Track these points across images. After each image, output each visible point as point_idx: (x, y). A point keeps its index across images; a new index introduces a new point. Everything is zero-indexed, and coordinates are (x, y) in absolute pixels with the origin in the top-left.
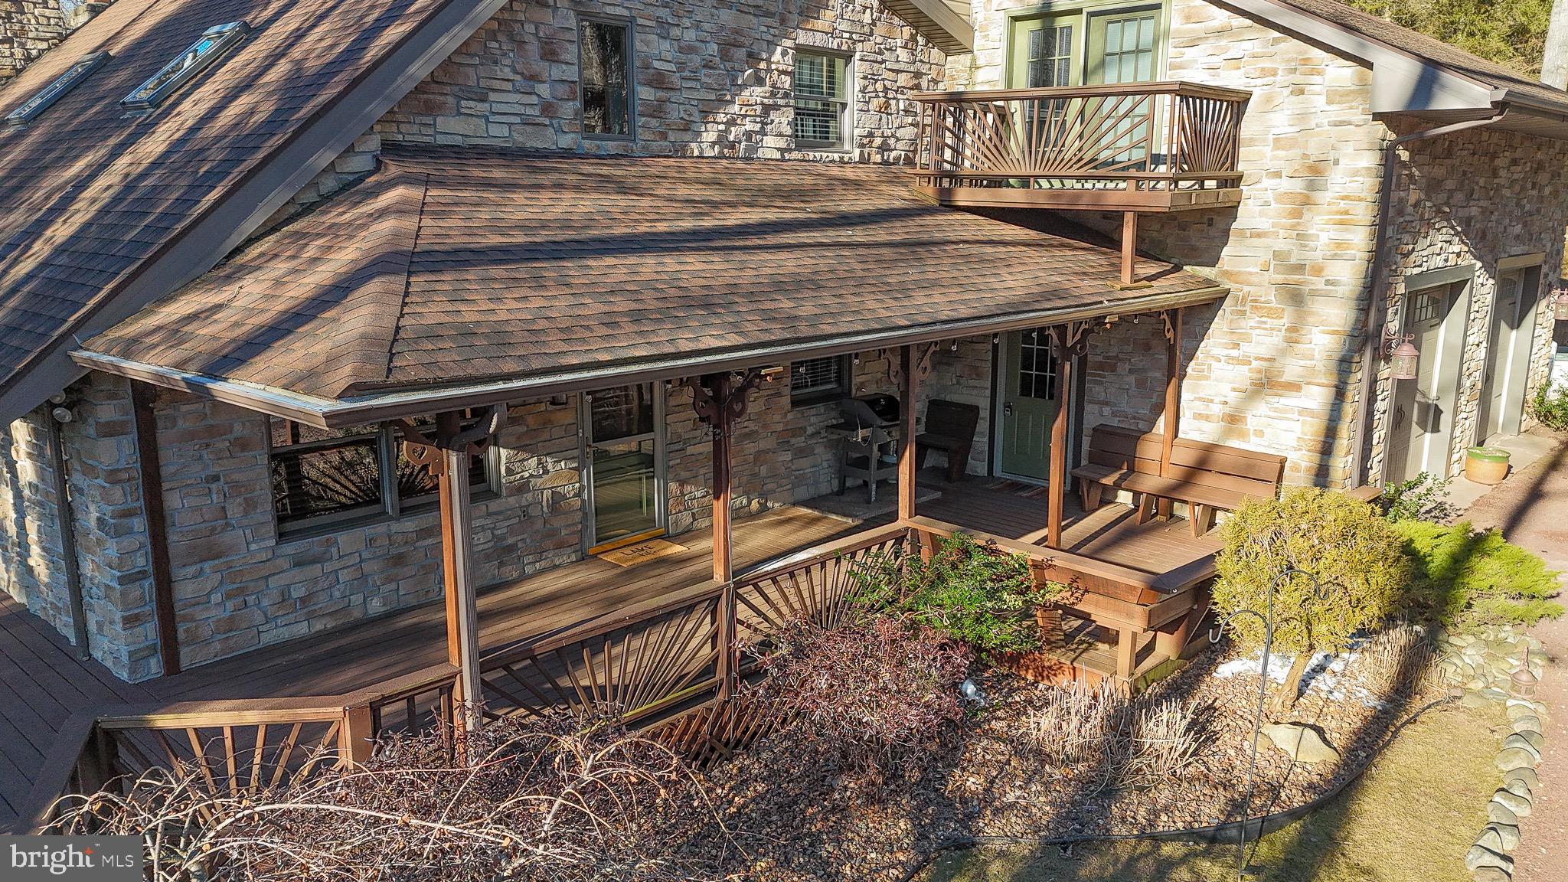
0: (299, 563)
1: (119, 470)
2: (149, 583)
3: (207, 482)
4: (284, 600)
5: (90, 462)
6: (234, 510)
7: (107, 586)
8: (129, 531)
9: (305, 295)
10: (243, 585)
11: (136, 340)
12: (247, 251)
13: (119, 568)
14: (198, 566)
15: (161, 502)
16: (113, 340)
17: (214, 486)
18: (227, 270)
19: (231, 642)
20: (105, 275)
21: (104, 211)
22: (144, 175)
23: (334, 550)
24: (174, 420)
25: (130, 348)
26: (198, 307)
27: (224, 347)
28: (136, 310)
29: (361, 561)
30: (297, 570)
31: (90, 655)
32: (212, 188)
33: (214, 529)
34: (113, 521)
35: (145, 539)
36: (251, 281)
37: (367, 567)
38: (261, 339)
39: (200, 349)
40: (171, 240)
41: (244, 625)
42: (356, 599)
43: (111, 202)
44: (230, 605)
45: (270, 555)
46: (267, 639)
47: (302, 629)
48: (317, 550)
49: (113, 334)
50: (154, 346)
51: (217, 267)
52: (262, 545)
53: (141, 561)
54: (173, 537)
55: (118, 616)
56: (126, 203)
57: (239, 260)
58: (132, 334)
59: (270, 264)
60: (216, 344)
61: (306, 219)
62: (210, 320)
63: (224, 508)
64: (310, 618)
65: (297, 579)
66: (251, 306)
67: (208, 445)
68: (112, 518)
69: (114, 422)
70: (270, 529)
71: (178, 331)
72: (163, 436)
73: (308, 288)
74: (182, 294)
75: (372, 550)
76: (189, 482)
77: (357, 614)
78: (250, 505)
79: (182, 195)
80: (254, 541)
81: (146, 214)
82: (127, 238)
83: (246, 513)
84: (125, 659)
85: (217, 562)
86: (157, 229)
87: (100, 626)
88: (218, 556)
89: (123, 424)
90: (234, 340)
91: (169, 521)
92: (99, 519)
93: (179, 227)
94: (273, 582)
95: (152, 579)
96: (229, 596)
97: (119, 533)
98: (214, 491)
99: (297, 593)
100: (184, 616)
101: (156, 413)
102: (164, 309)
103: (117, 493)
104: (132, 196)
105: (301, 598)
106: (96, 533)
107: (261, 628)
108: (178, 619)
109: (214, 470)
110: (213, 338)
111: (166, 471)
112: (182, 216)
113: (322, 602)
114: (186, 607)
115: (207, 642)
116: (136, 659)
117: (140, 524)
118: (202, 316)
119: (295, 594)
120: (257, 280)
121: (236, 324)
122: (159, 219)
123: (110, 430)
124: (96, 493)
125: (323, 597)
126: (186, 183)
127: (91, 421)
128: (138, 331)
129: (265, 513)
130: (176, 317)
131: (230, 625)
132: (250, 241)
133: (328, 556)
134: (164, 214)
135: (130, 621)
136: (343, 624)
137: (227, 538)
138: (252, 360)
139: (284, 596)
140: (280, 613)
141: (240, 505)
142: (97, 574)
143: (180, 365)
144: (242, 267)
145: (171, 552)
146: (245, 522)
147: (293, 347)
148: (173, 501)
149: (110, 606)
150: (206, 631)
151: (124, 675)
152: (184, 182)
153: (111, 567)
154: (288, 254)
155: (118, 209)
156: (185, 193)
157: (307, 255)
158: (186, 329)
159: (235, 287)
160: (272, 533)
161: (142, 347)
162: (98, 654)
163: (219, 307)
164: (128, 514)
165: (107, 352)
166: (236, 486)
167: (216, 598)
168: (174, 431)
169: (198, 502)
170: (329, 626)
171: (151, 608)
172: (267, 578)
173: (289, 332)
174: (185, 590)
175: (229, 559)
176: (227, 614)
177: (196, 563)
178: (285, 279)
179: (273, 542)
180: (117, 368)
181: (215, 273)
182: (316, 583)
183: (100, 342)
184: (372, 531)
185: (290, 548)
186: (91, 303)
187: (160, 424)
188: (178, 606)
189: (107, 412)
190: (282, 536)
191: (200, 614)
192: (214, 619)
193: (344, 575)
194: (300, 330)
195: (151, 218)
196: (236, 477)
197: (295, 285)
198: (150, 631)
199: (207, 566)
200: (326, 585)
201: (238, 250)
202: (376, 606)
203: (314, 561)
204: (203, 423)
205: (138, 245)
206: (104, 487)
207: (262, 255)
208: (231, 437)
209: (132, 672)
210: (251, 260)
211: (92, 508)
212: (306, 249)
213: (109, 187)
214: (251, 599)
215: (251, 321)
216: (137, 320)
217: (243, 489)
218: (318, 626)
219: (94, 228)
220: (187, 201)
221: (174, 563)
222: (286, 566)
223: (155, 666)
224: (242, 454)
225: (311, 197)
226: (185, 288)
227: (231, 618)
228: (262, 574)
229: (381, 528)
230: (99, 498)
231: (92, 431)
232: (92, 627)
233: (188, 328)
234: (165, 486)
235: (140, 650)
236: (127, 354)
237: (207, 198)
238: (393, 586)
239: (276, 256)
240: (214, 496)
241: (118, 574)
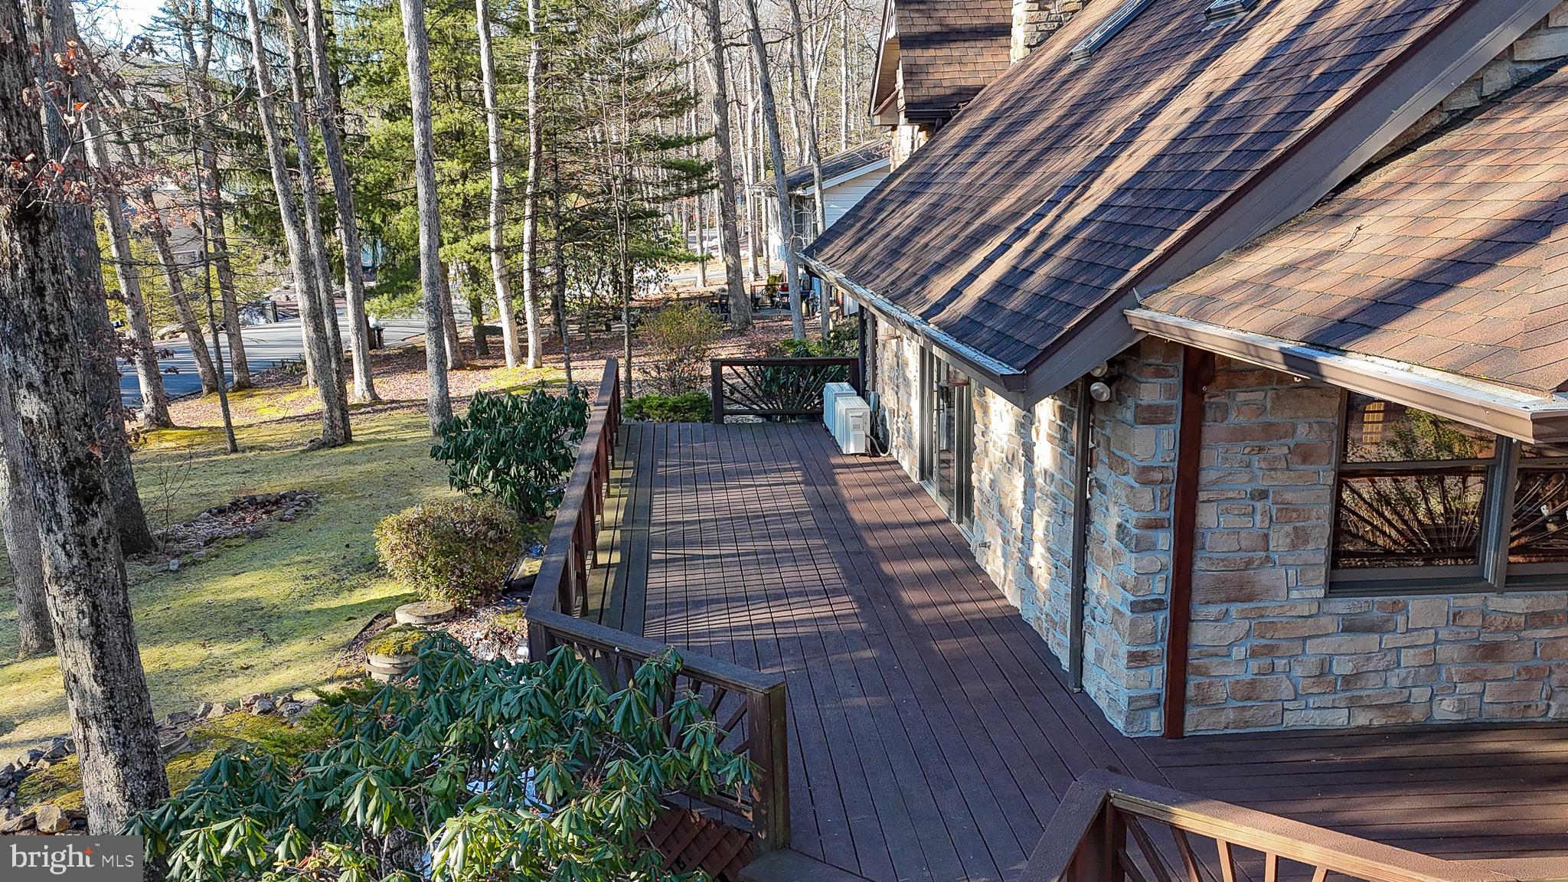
0: (1350, 628)
1: (1152, 468)
2: (1164, 616)
3: (1252, 499)
4: (1322, 674)
5: (1118, 453)
6: (1279, 541)
7: (1117, 611)
8: (1151, 547)
9: (1470, 236)
10: (1273, 642)
11: (1211, 298)
12: (1364, 180)
13: (1134, 590)
14: (1224, 607)
15: (1194, 515)
16: (1180, 298)
17: (1259, 505)
18: (1335, 207)
19: (1248, 714)
20: (1180, 214)
21: (1179, 140)
22: (1231, 92)
23: (1401, 619)
24: (1225, 411)
25: (1203, 306)
26: (1296, 255)
27: (1339, 307)
28: (1208, 260)
29: (1436, 642)
30: (1346, 637)
31: (1082, 687)
32: (1331, 92)
33: (1249, 563)
34: (1136, 531)
35: (1167, 560)
36: (1374, 219)
37: (1444, 653)
38: (1398, 298)
39: (1301, 311)
40: (1273, 162)
41: (1266, 696)
42: (1421, 694)
43: (1189, 128)
44: (1254, 665)
45: (1314, 610)
46: (1294, 720)
47: (1338, 719)
48: (1377, 614)
49: (1180, 289)
50: (1238, 305)
51: (1321, 203)
52: (1307, 594)
53: (1160, 588)
54: (1200, 564)
55: (1123, 650)
56: (1208, 126)
57: (1352, 193)
58: (1204, 291)
59: (1404, 195)
60: (1326, 305)
61: (1457, 132)
62: (1313, 273)
63: (1266, 536)
64: (1353, 704)
65: (1343, 650)
66: (1377, 252)
67: (1261, 449)
68: (1136, 527)
69: (1158, 407)
70: (1320, 575)
71: (1268, 286)
72: (1212, 431)
73: (1471, 226)
74: (1271, 240)
75: (1454, 628)
76: (1231, 494)
77: (1417, 715)
78: (1300, 538)
79: (1287, 108)
80: (1297, 588)
81: (1234, 136)
82: (1209, 167)
83: (1294, 546)
84: (1123, 704)
85: (1246, 605)
86: (1250, 153)
87: (1099, 657)
88: (1249, 599)
89: (1167, 410)
90: (1355, 299)
91: (1198, 544)
92: (1119, 526)
93: (1282, 147)
94: (1312, 646)
95: (1167, 613)
96: (1254, 654)
97: (1141, 547)
98: (1259, 511)
99: (1342, 667)
100: (1198, 667)
101: (1206, 400)
102: (1247, 259)
103: (1146, 496)
104: (1216, 118)
105: (1344, 677)
106: (1112, 542)
107: (1287, 705)
108: (1190, 669)
109: (1262, 483)
110: (1321, 294)
111: (1207, 476)
112: (1285, 134)
113: (1371, 687)
114: (1202, 656)
115: (1218, 707)
116: (1136, 708)
117: (1165, 540)
118: (1304, 266)
119: (1338, 669)
120: (1382, 218)
121: (1355, 276)
122: (1252, 141)
123: (1151, 416)
124: (1121, 492)
125: (1374, 680)
126: (1292, 92)
127: (1131, 402)
128: (1213, 286)
129: (1317, 552)
130: (1265, 268)
131: (1250, 691)
132: (1369, 168)
133: (1391, 626)
134: (1261, 134)
135: (1137, 659)
136: (1396, 725)
137: (1266, 577)
138: (1386, 327)
139: (1323, 671)
140: (1314, 690)
141: (1288, 535)
142: (1107, 593)
143: (1274, 333)
144: (1358, 201)
145: (1196, 582)
146: (1290, 560)
147: (1458, 308)
148: (1207, 516)
149: (1115, 636)
150: (1220, 693)
151: (1119, 724)
152: (1290, 90)
153: (1124, 588)
154: (1433, 180)
155: (1196, 135)
156: (1290, 105)
157: (1466, 179)
158: (1279, 283)
159: (1350, 228)
160: (1323, 579)
161: (1219, 305)
162: (1090, 688)
163: (1327, 255)
164: (1154, 525)
165: (1172, 312)
166: (1287, 510)
167: (1238, 652)
168: (1222, 425)
169: (1236, 522)
170: (1375, 723)
171: (1160, 648)
172: (1304, 639)
173: (1446, 287)
174: (1202, 635)
175: (1262, 604)
176: (1249, 677)
177: (1222, 602)
178: (1431, 214)
179: (1321, 593)
180: (1186, 332)
181: (1317, 211)
182: (1369, 659)
183: (1163, 299)
184: (1460, 602)
185: (1341, 605)
186: (1159, 250)
187: (1209, 414)
188: (1192, 653)
189: (1152, 392)
190: (1334, 587)
191: (1217, 669)
192: (1232, 680)
193: (1408, 658)
194: (1466, 284)
195: (1243, 139)
196: (1289, 496)
197: (1447, 221)
198: (1155, 677)
199: (1235, 608)
200: (1382, 665)
201: (1353, 180)
202: (1446, 710)
203: (1370, 629)
204: (1261, 419)
205: (1224, 174)
206: (1132, 487)
207: (1389, 184)
208: (1291, 442)
209: (1129, 722)
210: (1372, 193)
211: (1114, 510)
212: (1463, 172)
213: (1186, 110)
214: (1280, 664)
215: (1380, 272)
216: (1211, 272)
217: (1295, 515)
218: (1362, 719)
219: (1166, 159)
220: (1294, 114)
221: (1197, 597)
222: (1332, 628)
223: (1154, 723)
224: (1302, 467)
225: (1469, 99)
226: (1277, 230)
227: (1252, 683)
228: (1300, 633)
229: (1472, 601)
230: (1124, 500)
231: (1129, 415)
232: (1089, 654)
233: (1285, 282)
234: (1203, 496)
235: (1144, 698)
236: (1198, 315)
237: (1323, 106)
238: (1476, 687)
239: (1411, 184)
240: (1258, 518)
241: (1132, 598)
